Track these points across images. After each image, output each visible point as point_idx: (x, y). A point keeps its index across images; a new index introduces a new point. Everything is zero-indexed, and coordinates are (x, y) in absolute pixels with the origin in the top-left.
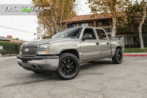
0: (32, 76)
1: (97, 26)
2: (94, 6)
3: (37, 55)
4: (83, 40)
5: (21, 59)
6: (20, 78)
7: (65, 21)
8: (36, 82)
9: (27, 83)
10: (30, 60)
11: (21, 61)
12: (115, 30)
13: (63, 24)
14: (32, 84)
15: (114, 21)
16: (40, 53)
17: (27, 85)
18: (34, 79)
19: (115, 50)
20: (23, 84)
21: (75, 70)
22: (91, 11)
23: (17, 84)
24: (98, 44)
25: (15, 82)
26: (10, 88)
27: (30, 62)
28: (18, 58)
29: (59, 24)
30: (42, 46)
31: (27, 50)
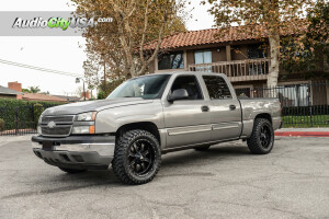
0: (63, 179)
1: (233, 59)
2: (222, 9)
3: (71, 135)
4: (171, 101)
5: (40, 143)
6: (37, 183)
7: (152, 46)
8: (70, 188)
9: (50, 191)
10: (59, 144)
11: (41, 146)
12: (278, 70)
13: (148, 53)
14: (61, 193)
15: (274, 46)
16: (77, 130)
17: (50, 195)
18: (66, 185)
19: (252, 121)
20: (43, 192)
21: (151, 166)
22: (214, 23)
23: (30, 194)
24: (205, 109)
25: (27, 189)
26: (17, 199)
27: (57, 148)
28: (34, 140)
29: (138, 55)
30: (81, 117)
31: (52, 124)
